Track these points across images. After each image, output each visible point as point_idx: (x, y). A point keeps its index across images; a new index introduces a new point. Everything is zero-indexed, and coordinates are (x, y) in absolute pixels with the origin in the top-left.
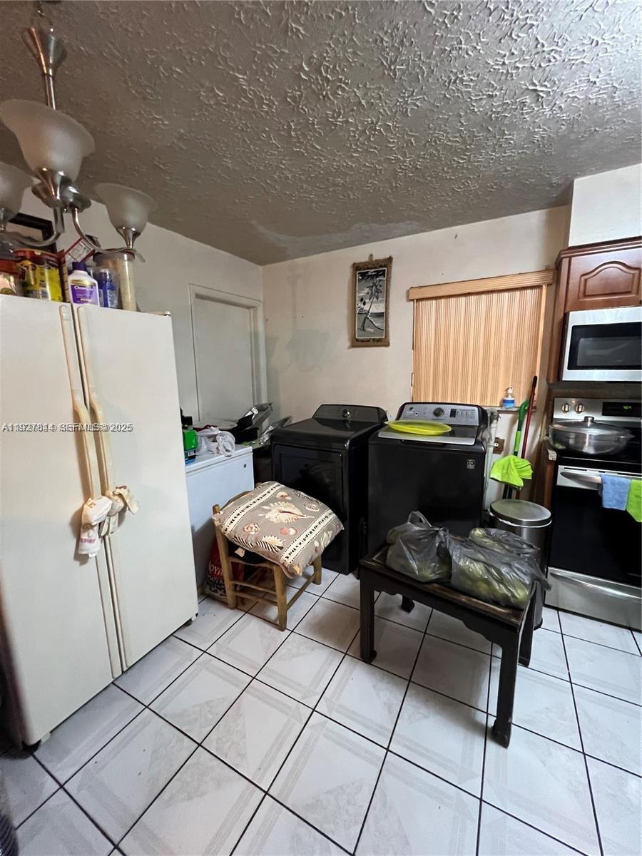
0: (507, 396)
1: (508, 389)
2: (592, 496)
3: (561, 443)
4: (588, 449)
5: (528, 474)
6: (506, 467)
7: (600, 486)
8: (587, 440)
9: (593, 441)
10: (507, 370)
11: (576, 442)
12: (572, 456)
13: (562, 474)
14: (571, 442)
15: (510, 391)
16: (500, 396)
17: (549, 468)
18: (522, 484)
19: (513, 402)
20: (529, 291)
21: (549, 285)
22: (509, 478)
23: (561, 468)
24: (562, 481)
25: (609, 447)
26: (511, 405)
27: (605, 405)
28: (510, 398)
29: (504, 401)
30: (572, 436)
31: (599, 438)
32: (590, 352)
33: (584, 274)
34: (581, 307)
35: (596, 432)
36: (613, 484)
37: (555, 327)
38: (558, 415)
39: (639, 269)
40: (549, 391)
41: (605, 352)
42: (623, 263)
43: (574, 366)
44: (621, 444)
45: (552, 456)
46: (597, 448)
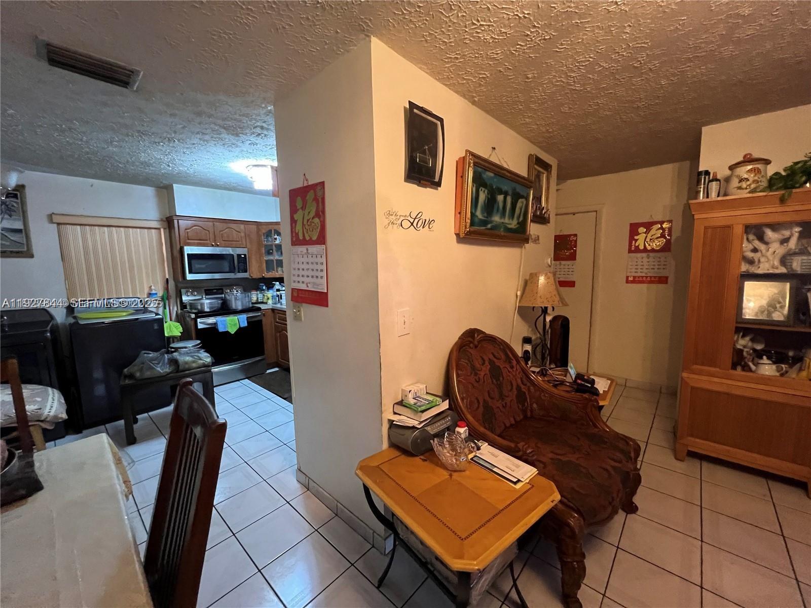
0: (151, 291)
1: (151, 286)
2: (213, 329)
3: (195, 309)
4: (207, 309)
5: (181, 329)
6: (168, 328)
7: (216, 324)
8: (206, 305)
9: (208, 306)
10: (147, 275)
11: (201, 307)
12: (201, 314)
14: (199, 307)
16: (146, 291)
17: (192, 322)
18: (180, 334)
19: (156, 294)
20: (153, 230)
22: (172, 333)
23: (199, 320)
24: (200, 326)
25: (215, 307)
27: (206, 290)
28: (154, 292)
29: (150, 294)
30: (199, 305)
31: (210, 303)
32: (197, 266)
33: (186, 229)
34: (189, 244)
35: (208, 301)
36: (221, 321)
37: (176, 254)
38: (185, 298)
39: (208, 231)
40: (176, 286)
41: (203, 266)
42: (201, 227)
43: (190, 272)
44: (220, 306)
45: (193, 316)
46: (210, 308)
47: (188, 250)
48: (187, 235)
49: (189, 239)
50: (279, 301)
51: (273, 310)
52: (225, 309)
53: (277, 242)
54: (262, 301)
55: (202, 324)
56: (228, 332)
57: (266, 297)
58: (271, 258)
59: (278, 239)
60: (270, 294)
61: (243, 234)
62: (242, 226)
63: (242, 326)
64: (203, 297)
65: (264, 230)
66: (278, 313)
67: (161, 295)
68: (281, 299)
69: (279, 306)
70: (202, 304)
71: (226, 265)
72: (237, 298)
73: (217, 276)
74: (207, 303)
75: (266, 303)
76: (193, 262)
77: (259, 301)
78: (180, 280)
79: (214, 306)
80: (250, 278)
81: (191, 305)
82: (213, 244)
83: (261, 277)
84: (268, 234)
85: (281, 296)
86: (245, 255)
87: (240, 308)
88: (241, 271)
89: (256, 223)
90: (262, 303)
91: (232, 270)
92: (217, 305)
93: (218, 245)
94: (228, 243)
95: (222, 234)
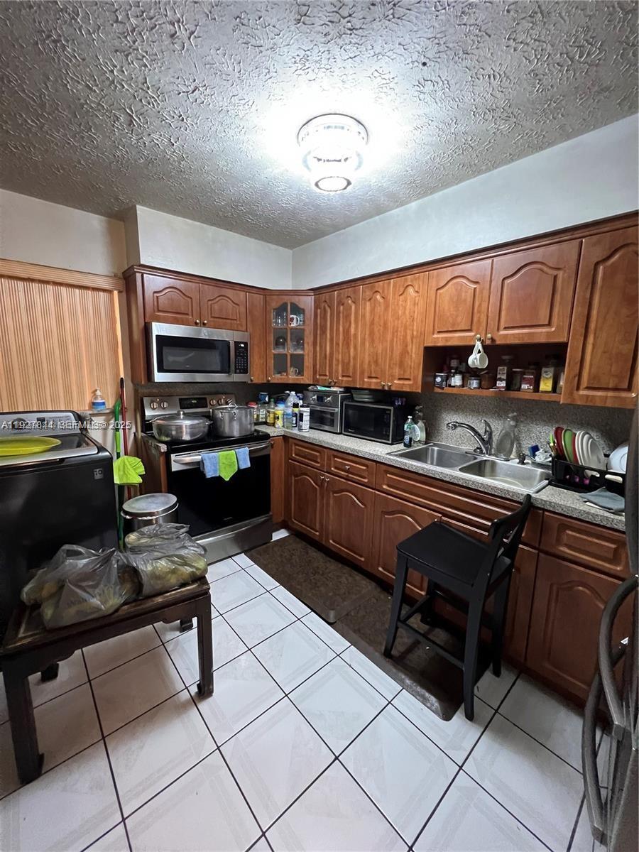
0: (96, 398)
1: (96, 390)
2: (196, 471)
3: (167, 436)
4: (186, 437)
5: (142, 470)
6: (122, 468)
7: (201, 463)
8: (184, 430)
9: (188, 430)
10: (91, 371)
11: (177, 432)
12: (177, 445)
13: (174, 461)
14: (174, 433)
15: (98, 393)
16: (88, 398)
17: (162, 459)
18: (140, 480)
19: (104, 404)
20: (101, 294)
21: (120, 292)
22: (127, 479)
23: (173, 456)
24: (175, 467)
25: (200, 433)
26: (102, 407)
27: (181, 400)
28: (99, 400)
29: (94, 404)
30: (173, 428)
31: (192, 426)
32: (171, 359)
33: (155, 292)
34: (159, 320)
35: (188, 422)
36: (210, 459)
37: (137, 335)
38: (148, 413)
39: (191, 298)
40: (136, 391)
41: (181, 359)
42: (180, 291)
43: (161, 370)
44: (206, 430)
45: (164, 448)
46: (192, 434)
47: (159, 329)
48: (156, 303)
49: (159, 311)
50: (296, 423)
51: (285, 438)
52: (213, 438)
53: (294, 324)
54: (264, 420)
55: (180, 462)
56: (220, 478)
57: (272, 416)
58: (280, 351)
59: (295, 320)
60: (280, 409)
61: (243, 309)
62: (242, 294)
63: (243, 467)
64: (178, 414)
65: (275, 304)
66: (296, 445)
67: (111, 406)
68: (301, 420)
69: (295, 431)
70: (179, 428)
71: (214, 358)
72: (234, 419)
73: (199, 377)
74: (187, 426)
75: (273, 425)
76: (165, 350)
77: (261, 420)
78: (143, 383)
79: (197, 430)
80: (249, 382)
81: (160, 428)
82: (198, 321)
83: (265, 382)
84: (281, 311)
85: (301, 415)
86: (246, 344)
87: (236, 433)
88: (238, 371)
89: (261, 292)
90: (265, 423)
91: (225, 370)
92: (202, 429)
93: (204, 324)
94: (221, 321)
95: (211, 305)
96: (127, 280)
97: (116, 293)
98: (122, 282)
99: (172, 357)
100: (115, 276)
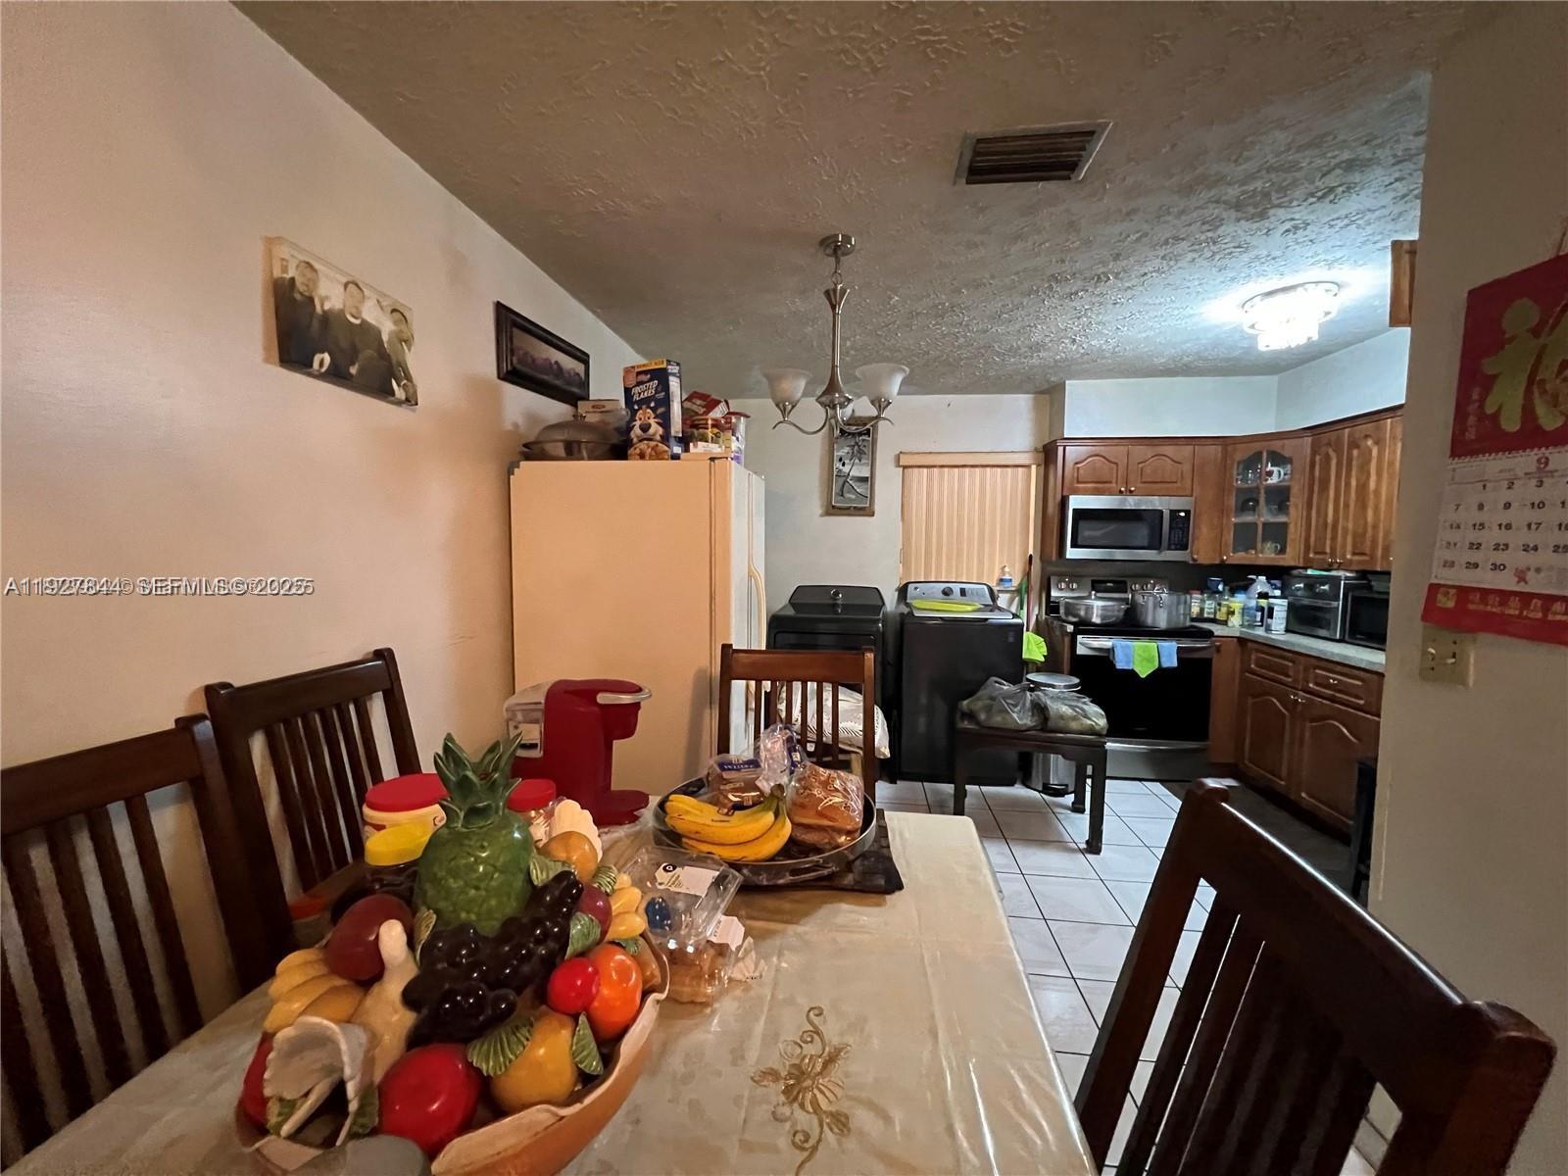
1: (1005, 567)
2: (1104, 659)
3: (1075, 616)
4: (1096, 620)
5: (1044, 650)
6: (1029, 642)
7: (1111, 651)
8: (1095, 611)
9: (1100, 612)
10: (1001, 550)
11: (1086, 613)
12: (1085, 627)
13: (1080, 643)
14: (1082, 613)
15: (1007, 569)
16: (997, 575)
17: (1067, 640)
18: (1043, 659)
19: (1010, 581)
20: (1018, 470)
21: (1038, 465)
22: (1033, 654)
23: (1079, 638)
24: (1081, 650)
25: (1113, 616)
26: (1009, 584)
27: (1093, 582)
28: (1007, 577)
29: (1001, 580)
30: (1083, 607)
31: (1104, 608)
32: (1087, 533)
33: (1077, 463)
34: (1076, 492)
35: (1100, 603)
36: (1122, 647)
37: (1053, 508)
38: (1054, 593)
39: (1116, 464)
40: (1043, 569)
41: (1098, 533)
42: (1104, 457)
43: (1074, 545)
44: (1122, 614)
45: (1070, 628)
46: (1103, 617)
47: (1076, 502)
48: (1076, 475)
49: (1078, 482)
50: (1262, 621)
51: (1242, 641)
52: (1130, 625)
53: (1273, 480)
54: (1212, 616)
55: (1086, 645)
56: (1132, 673)
57: (1224, 609)
58: (1249, 518)
59: (1275, 474)
60: (1238, 601)
61: (1187, 467)
62: (1187, 450)
63: (1165, 665)
64: (1090, 595)
65: (1241, 454)
66: (1257, 651)
67: (1016, 585)
68: (1271, 616)
69: (1260, 632)
70: (1089, 608)
71: (1142, 532)
72: (1159, 605)
73: (1119, 554)
74: (1098, 607)
75: (1225, 623)
76: (1082, 524)
77: (1206, 615)
78: (1054, 558)
79: (1110, 613)
80: (1191, 562)
81: (1068, 606)
82: (1123, 489)
83: (1217, 562)
84: (1252, 462)
85: (1271, 610)
86: (1188, 512)
87: (1163, 624)
88: (1173, 547)
89: (1221, 441)
90: (1214, 621)
91: (1155, 544)
92: (1116, 613)
93: (1131, 492)
94: (1153, 486)
95: (1142, 469)
96: (1047, 454)
97: (1034, 467)
98: (1042, 456)
99: (1088, 531)
100: (1036, 450)
